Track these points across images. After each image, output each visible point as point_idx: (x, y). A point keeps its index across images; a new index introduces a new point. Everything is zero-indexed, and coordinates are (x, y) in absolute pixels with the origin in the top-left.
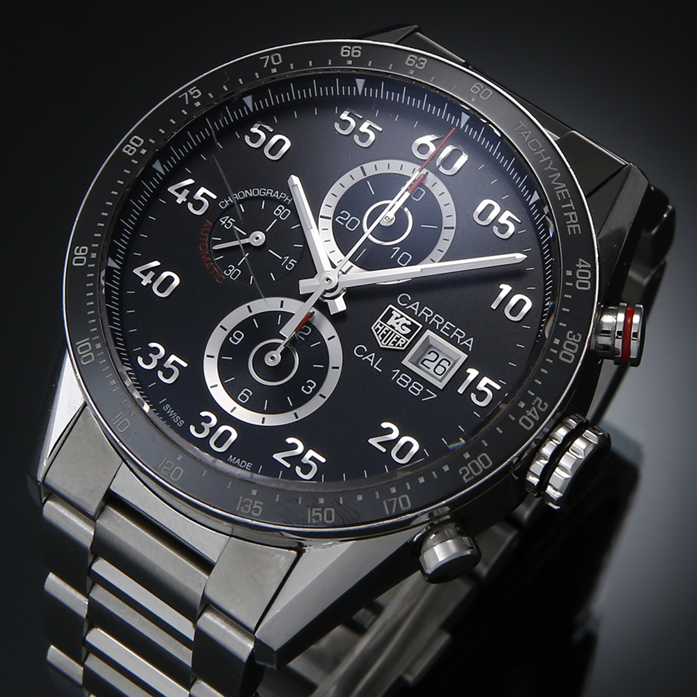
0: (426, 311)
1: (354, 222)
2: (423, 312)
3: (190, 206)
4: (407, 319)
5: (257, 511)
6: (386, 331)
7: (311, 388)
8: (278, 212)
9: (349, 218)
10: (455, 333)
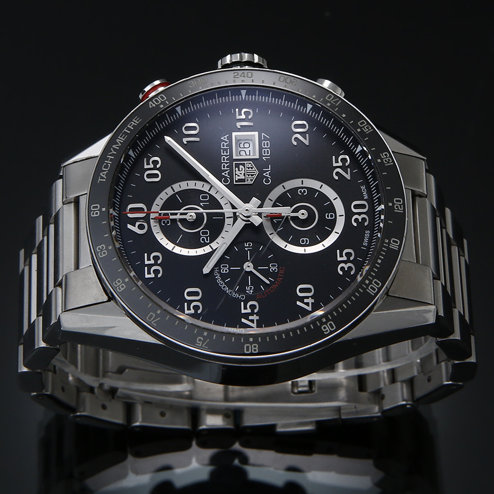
0: (224, 167)
1: (203, 233)
2: (226, 169)
3: (256, 311)
4: (235, 171)
5: (386, 155)
6: (249, 176)
7: (302, 190)
8: (226, 271)
9: (203, 237)
10: (225, 147)
